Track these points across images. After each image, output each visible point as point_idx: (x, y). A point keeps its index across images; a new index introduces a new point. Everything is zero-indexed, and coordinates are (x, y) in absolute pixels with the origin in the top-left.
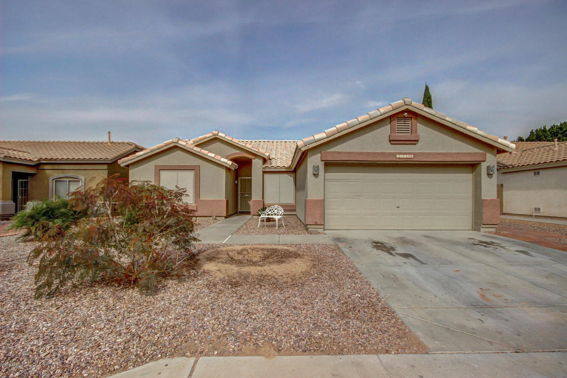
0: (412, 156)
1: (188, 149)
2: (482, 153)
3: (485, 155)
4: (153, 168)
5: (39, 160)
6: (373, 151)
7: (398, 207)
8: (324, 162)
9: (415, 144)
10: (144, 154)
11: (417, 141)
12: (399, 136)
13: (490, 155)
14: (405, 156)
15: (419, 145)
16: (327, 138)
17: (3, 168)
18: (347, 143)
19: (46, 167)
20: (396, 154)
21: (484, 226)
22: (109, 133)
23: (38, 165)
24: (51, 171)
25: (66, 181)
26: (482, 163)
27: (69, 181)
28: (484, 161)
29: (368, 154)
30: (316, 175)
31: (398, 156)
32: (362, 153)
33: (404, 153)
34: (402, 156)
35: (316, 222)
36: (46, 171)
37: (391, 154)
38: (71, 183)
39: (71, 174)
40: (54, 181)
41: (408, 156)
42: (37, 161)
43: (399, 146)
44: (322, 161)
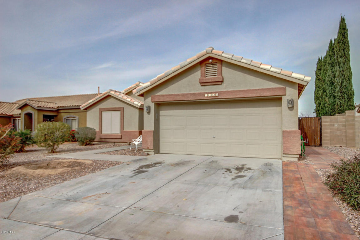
0: (217, 95)
1: (116, 97)
2: (282, 88)
3: (285, 90)
4: (98, 110)
5: (58, 108)
6: (187, 93)
7: (214, 137)
8: (153, 103)
9: (221, 84)
10: (93, 101)
11: (222, 82)
12: (208, 79)
13: (291, 89)
14: (212, 95)
15: (224, 85)
16: (152, 85)
17: (38, 113)
18: (169, 87)
19: (61, 111)
20: (204, 94)
21: (285, 155)
22: (99, 87)
23: (58, 111)
24: (64, 114)
25: (70, 119)
26: (283, 97)
27: (72, 119)
28: (285, 95)
29: (183, 95)
30: (149, 113)
31: (206, 95)
32: (178, 95)
33: (211, 92)
34: (209, 95)
35: (148, 147)
36: (62, 114)
37: (200, 94)
38: (73, 121)
39: (72, 115)
40: (65, 120)
41: (214, 95)
42: (56, 108)
43: (207, 87)
44: (153, 102)
